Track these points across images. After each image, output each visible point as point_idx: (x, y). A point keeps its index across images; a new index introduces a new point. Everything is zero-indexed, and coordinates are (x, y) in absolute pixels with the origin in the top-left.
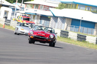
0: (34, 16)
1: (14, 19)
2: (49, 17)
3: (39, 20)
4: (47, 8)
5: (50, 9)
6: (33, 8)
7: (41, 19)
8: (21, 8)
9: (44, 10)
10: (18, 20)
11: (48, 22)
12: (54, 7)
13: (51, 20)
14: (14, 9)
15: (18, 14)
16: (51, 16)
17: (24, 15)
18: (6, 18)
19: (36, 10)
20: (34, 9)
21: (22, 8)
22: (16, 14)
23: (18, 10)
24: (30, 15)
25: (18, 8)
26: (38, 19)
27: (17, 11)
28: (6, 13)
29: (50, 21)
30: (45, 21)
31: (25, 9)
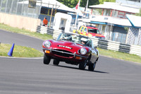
0: (104, 27)
1: (75, 31)
2: (126, 28)
3: (111, 33)
4: (123, 14)
5: (127, 15)
6: (102, 14)
7: (113, 31)
8: (84, 14)
9: (118, 17)
10: (80, 31)
11: (124, 35)
12: (134, 14)
13: (129, 33)
14: (74, 17)
15: (81, 24)
16: (129, 27)
17: (89, 24)
18: (63, 29)
19: (107, 17)
20: (104, 16)
21: (86, 15)
22: (77, 24)
23: (80, 17)
24: (98, 24)
25: (81, 15)
26: (109, 31)
27: (79, 19)
28: (63, 21)
29: (126, 33)
30: (120, 34)
31: (91, 17)
